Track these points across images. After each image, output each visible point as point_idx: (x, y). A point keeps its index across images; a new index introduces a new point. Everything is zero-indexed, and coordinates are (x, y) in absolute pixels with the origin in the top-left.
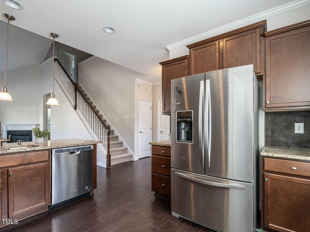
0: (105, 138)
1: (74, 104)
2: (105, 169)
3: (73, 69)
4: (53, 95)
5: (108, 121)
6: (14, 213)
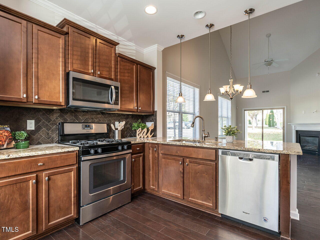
6: (190, 199)
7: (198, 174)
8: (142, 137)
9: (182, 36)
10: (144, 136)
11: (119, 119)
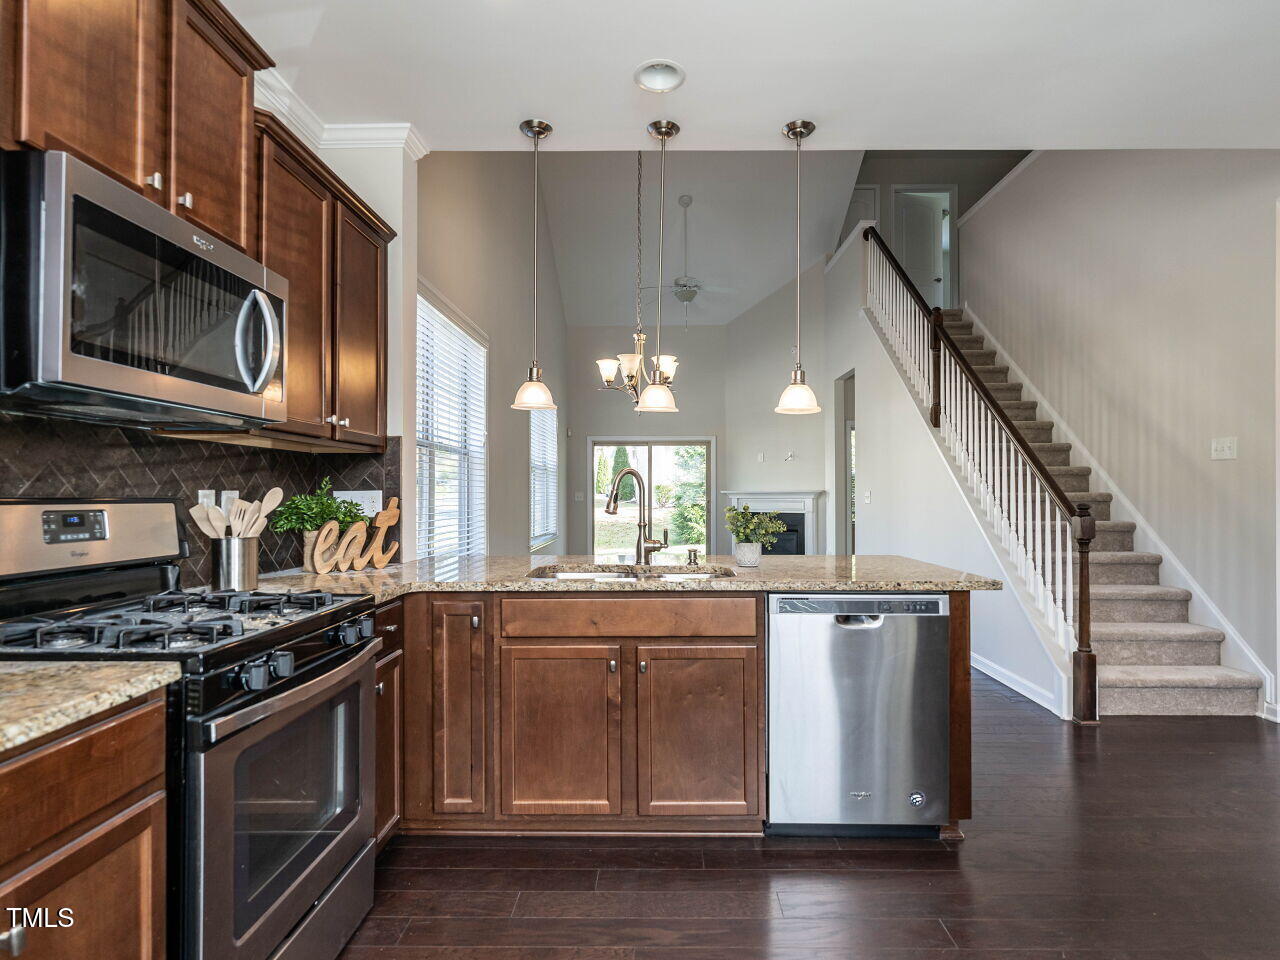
0: (1064, 563)
1: (929, 403)
2: (1065, 728)
3: (945, 253)
4: (799, 372)
5: (1103, 474)
6: (652, 803)
7: (690, 696)
8: (344, 567)
9: (544, 129)
10: (352, 563)
11: (218, 476)
